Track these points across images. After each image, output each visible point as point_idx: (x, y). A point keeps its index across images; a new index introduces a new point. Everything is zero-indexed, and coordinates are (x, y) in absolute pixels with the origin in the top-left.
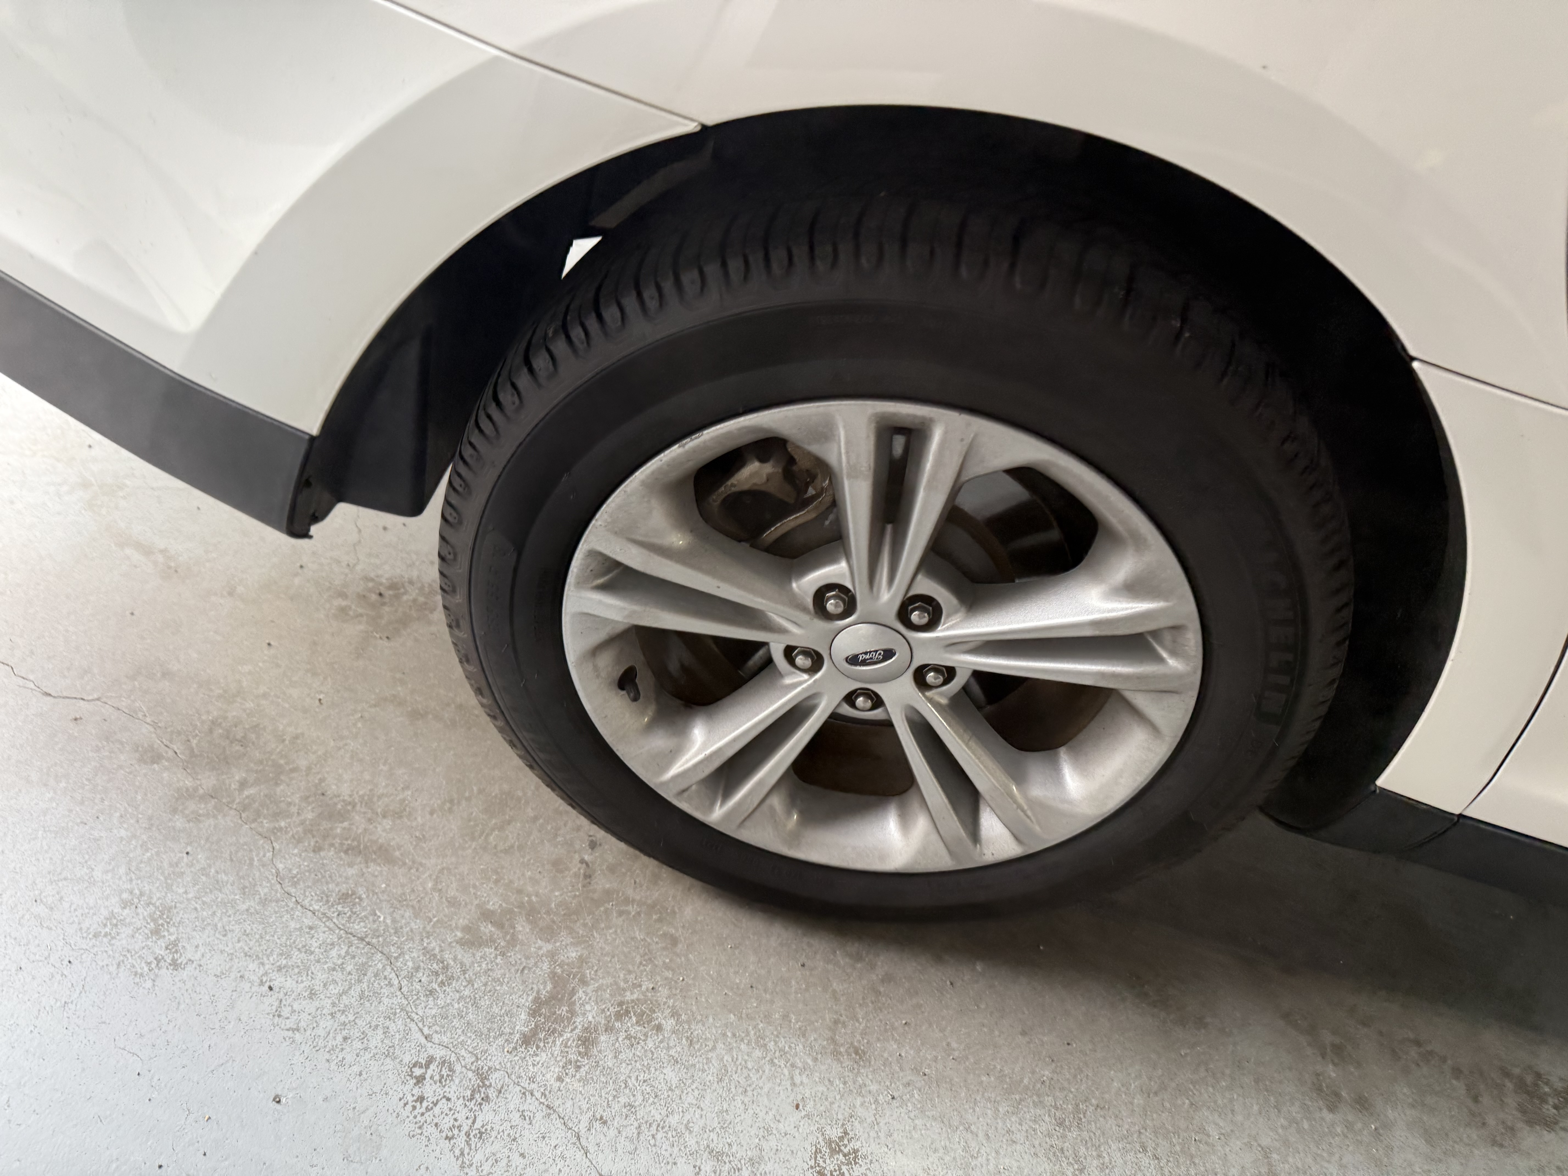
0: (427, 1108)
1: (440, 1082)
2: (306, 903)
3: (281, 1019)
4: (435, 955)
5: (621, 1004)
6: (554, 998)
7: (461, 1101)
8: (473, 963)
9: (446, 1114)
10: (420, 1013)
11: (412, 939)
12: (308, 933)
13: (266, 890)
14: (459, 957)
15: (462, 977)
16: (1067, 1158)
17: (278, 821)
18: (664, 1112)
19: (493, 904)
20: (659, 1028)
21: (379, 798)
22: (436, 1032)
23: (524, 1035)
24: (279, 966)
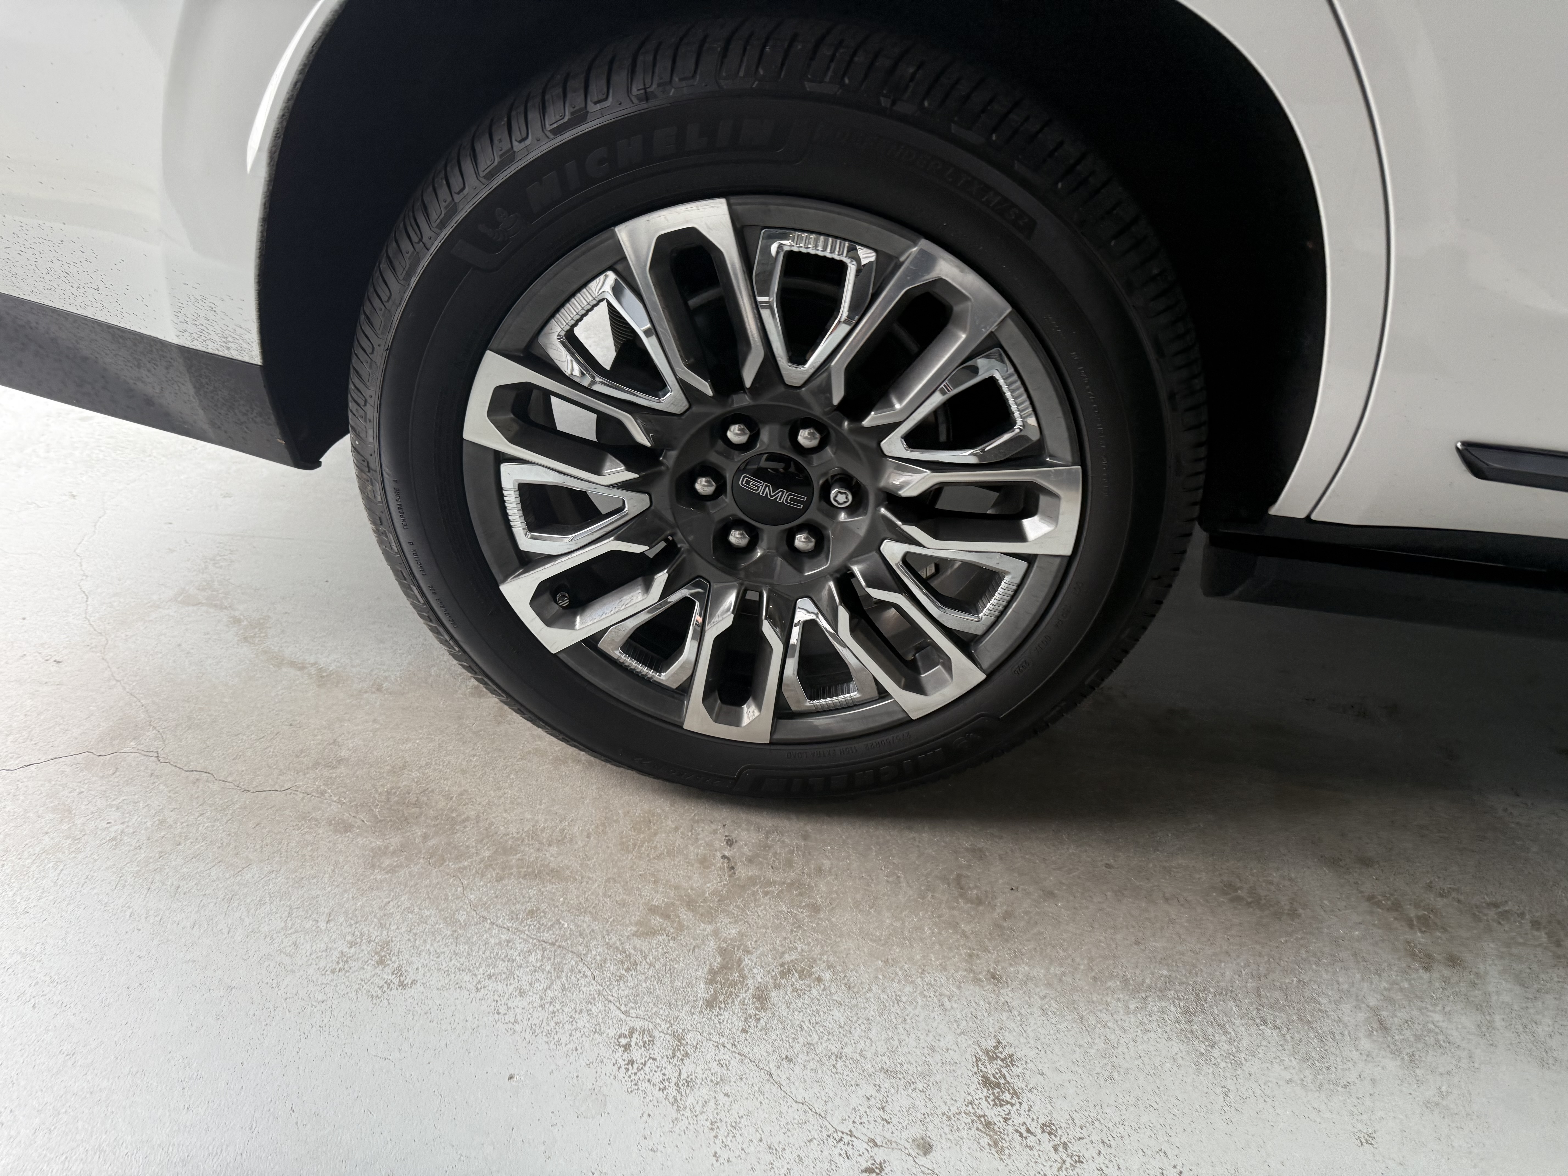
0: (638, 1069)
1: (644, 1046)
2: (500, 922)
3: (500, 1015)
4: (617, 948)
5: (782, 965)
6: (725, 968)
7: (665, 1058)
8: (650, 949)
9: (655, 1071)
10: (616, 995)
11: (595, 938)
12: (507, 946)
13: (464, 917)
14: (638, 946)
15: (644, 962)
16: (1197, 1038)
17: (460, 862)
18: (839, 1045)
19: (657, 901)
20: (819, 980)
21: (543, 830)
22: (632, 1008)
23: (707, 1001)
24: (489, 975)
